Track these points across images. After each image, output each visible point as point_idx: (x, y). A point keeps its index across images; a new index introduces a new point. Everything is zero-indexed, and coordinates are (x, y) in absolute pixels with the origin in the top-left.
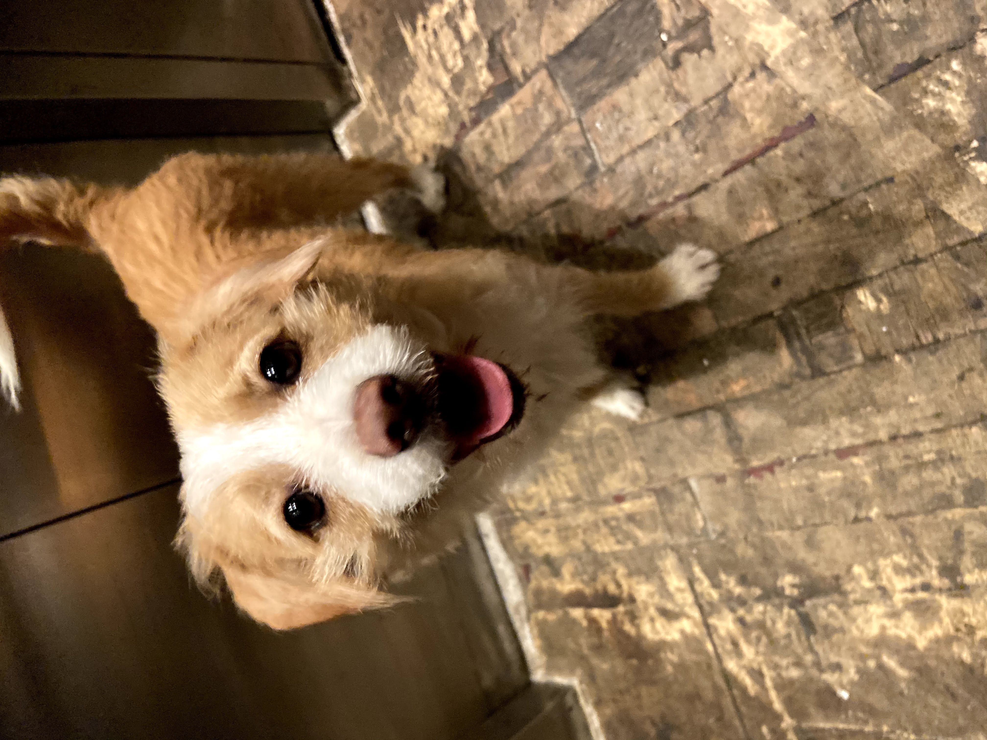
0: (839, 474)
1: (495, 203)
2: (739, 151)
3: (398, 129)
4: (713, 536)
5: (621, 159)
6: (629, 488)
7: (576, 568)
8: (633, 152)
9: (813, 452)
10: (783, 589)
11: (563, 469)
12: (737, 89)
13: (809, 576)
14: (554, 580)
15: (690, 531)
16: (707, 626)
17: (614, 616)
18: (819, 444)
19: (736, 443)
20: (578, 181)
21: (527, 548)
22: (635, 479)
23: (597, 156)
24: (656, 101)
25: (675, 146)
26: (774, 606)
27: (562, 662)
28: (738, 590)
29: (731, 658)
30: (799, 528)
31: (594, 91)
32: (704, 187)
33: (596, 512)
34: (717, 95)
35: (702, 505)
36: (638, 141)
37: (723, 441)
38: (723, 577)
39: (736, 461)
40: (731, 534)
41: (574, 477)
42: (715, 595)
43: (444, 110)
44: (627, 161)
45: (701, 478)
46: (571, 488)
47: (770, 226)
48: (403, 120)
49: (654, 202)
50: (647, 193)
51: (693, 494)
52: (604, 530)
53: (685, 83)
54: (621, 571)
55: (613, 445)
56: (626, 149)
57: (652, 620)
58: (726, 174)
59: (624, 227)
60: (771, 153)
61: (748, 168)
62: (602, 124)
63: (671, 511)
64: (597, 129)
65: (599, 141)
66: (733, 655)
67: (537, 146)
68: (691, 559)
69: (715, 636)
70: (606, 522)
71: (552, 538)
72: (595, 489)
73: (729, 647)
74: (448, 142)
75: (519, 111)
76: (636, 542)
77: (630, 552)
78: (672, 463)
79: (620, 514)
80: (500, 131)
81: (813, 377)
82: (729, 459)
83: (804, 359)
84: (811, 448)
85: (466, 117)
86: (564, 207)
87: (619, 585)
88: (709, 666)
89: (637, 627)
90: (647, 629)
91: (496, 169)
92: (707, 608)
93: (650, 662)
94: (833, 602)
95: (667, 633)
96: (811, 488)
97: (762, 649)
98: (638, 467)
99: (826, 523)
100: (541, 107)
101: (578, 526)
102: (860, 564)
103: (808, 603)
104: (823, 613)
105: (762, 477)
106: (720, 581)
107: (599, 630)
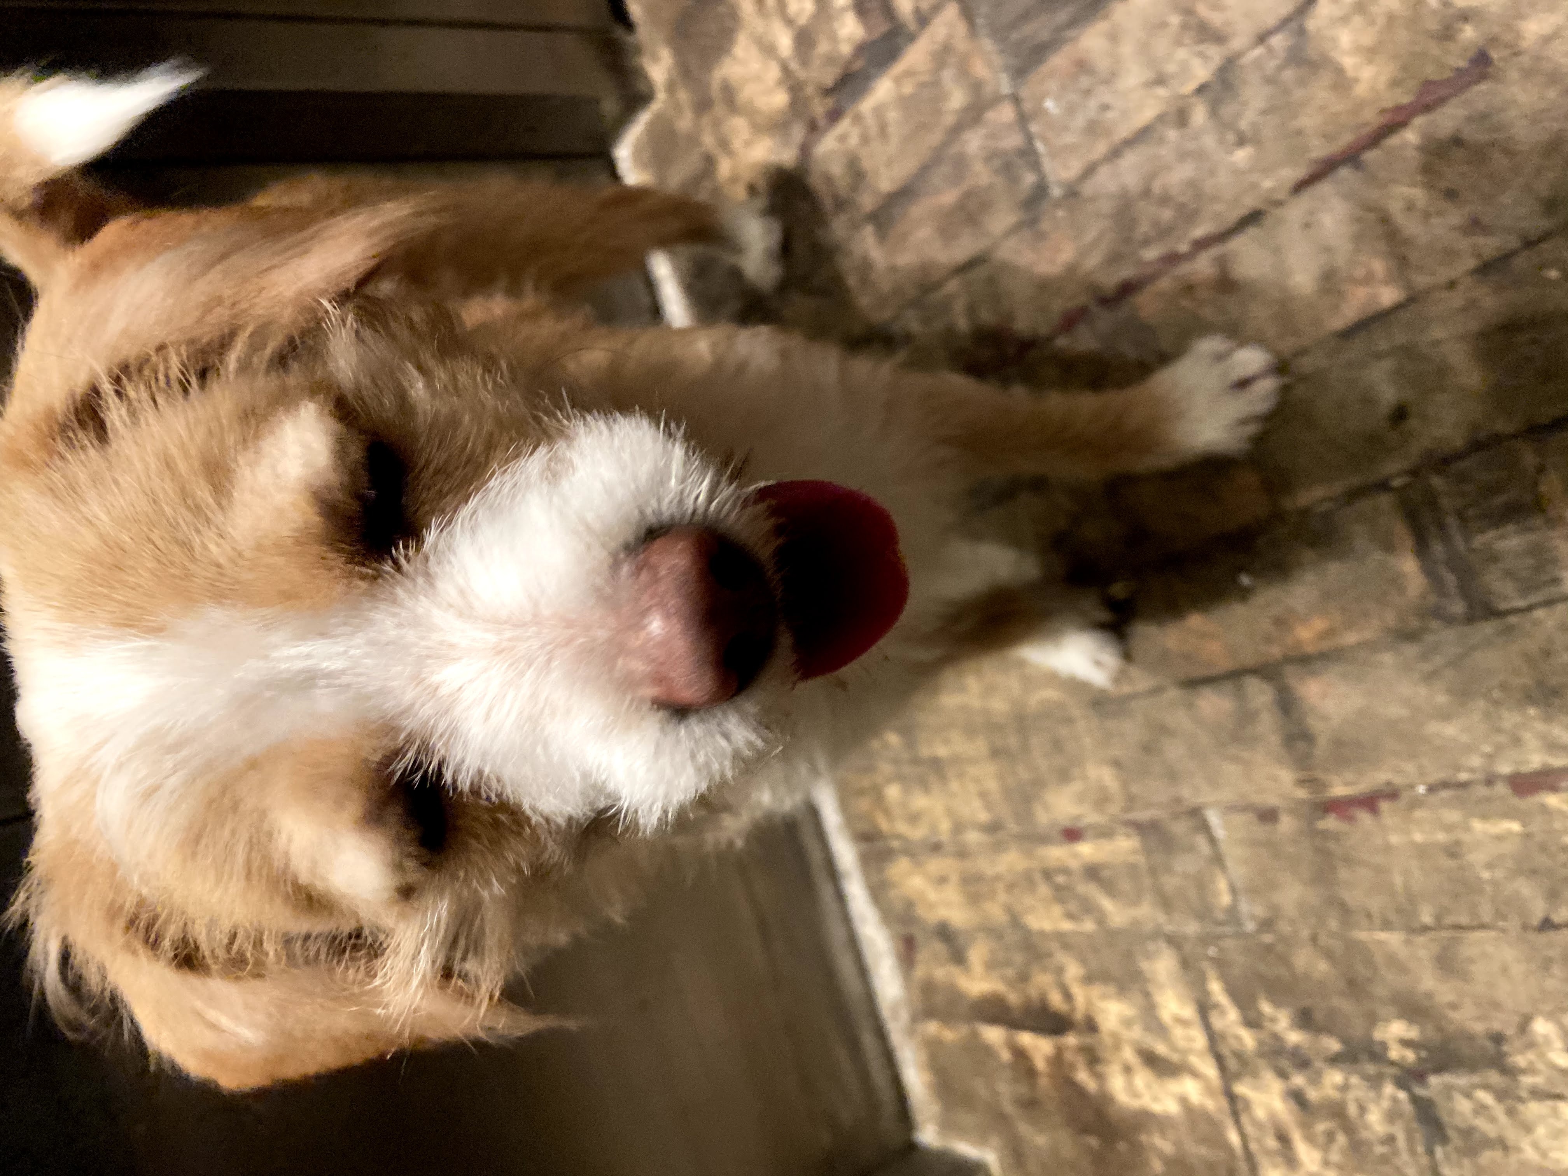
0: (1515, 826)
1: (866, 266)
2: (1327, 137)
3: (708, 140)
4: (1250, 926)
5: (1090, 170)
6: (1091, 817)
7: (993, 953)
8: (1115, 153)
9: (1463, 776)
10: (1384, 1046)
11: (972, 770)
12: (1324, 8)
13: (1440, 1029)
14: (955, 970)
15: (1204, 913)
16: (1232, 1098)
17: (1059, 1052)
18: (1476, 761)
19: (1302, 746)
20: (1011, 220)
21: (910, 905)
22: (1102, 800)
23: (1046, 166)
24: (1161, 45)
25: (1197, 136)
26: (1366, 1078)
27: (967, 1119)
28: (1295, 1038)
29: (1275, 1166)
30: (1425, 929)
31: (1044, 35)
32: (1253, 218)
33: (1030, 855)
34: (1284, 23)
35: (1229, 863)
36: (1124, 131)
37: (1274, 739)
38: (1266, 1008)
39: (1301, 783)
40: (1284, 927)
41: (992, 785)
42: (1248, 1039)
43: (781, 98)
44: (1103, 172)
45: (1230, 809)
46: (988, 806)
47: (1388, 296)
48: (717, 124)
49: (1151, 254)
50: (1138, 236)
51: (1212, 840)
52: (1044, 890)
54: (1073, 971)
55: (1063, 732)
56: (1101, 148)
57: (1128, 1070)
58: (1299, 189)
59: (1093, 307)
60: (1394, 140)
61: (1344, 172)
62: (1056, 101)
63: (1169, 869)
64: (1047, 112)
65: (1051, 136)
66: (1279, 1160)
67: (938, 155)
68: (1206, 965)
69: (1244, 1119)
70: (1048, 874)
71: (952, 893)
72: (1030, 812)
73: (1272, 1143)
74: (787, 156)
75: (908, 88)
76: (1101, 919)
77: (1089, 936)
78: (1172, 776)
79: (1074, 864)
80: (874, 130)
81: (1470, 619)
82: (1286, 776)
83: (1450, 579)
84: (1458, 768)
85: (818, 107)
86: (982, 272)
87: (1068, 996)
88: (1231, 1173)
89: (1100, 1077)
90: (1117, 1084)
91: (867, 202)
92: (1232, 1062)
93: (1122, 1146)
94: (1486, 1086)
95: (1155, 1099)
96: (1453, 851)
97: (1335, 1156)
98: (1108, 777)
99: (1482, 927)
100: (947, 77)
101: (997, 878)
102: (1550, 1016)
103: (1434, 1080)
104: (1463, 1105)
105: (1351, 819)
106: (1260, 1014)
107: (1032, 1073)
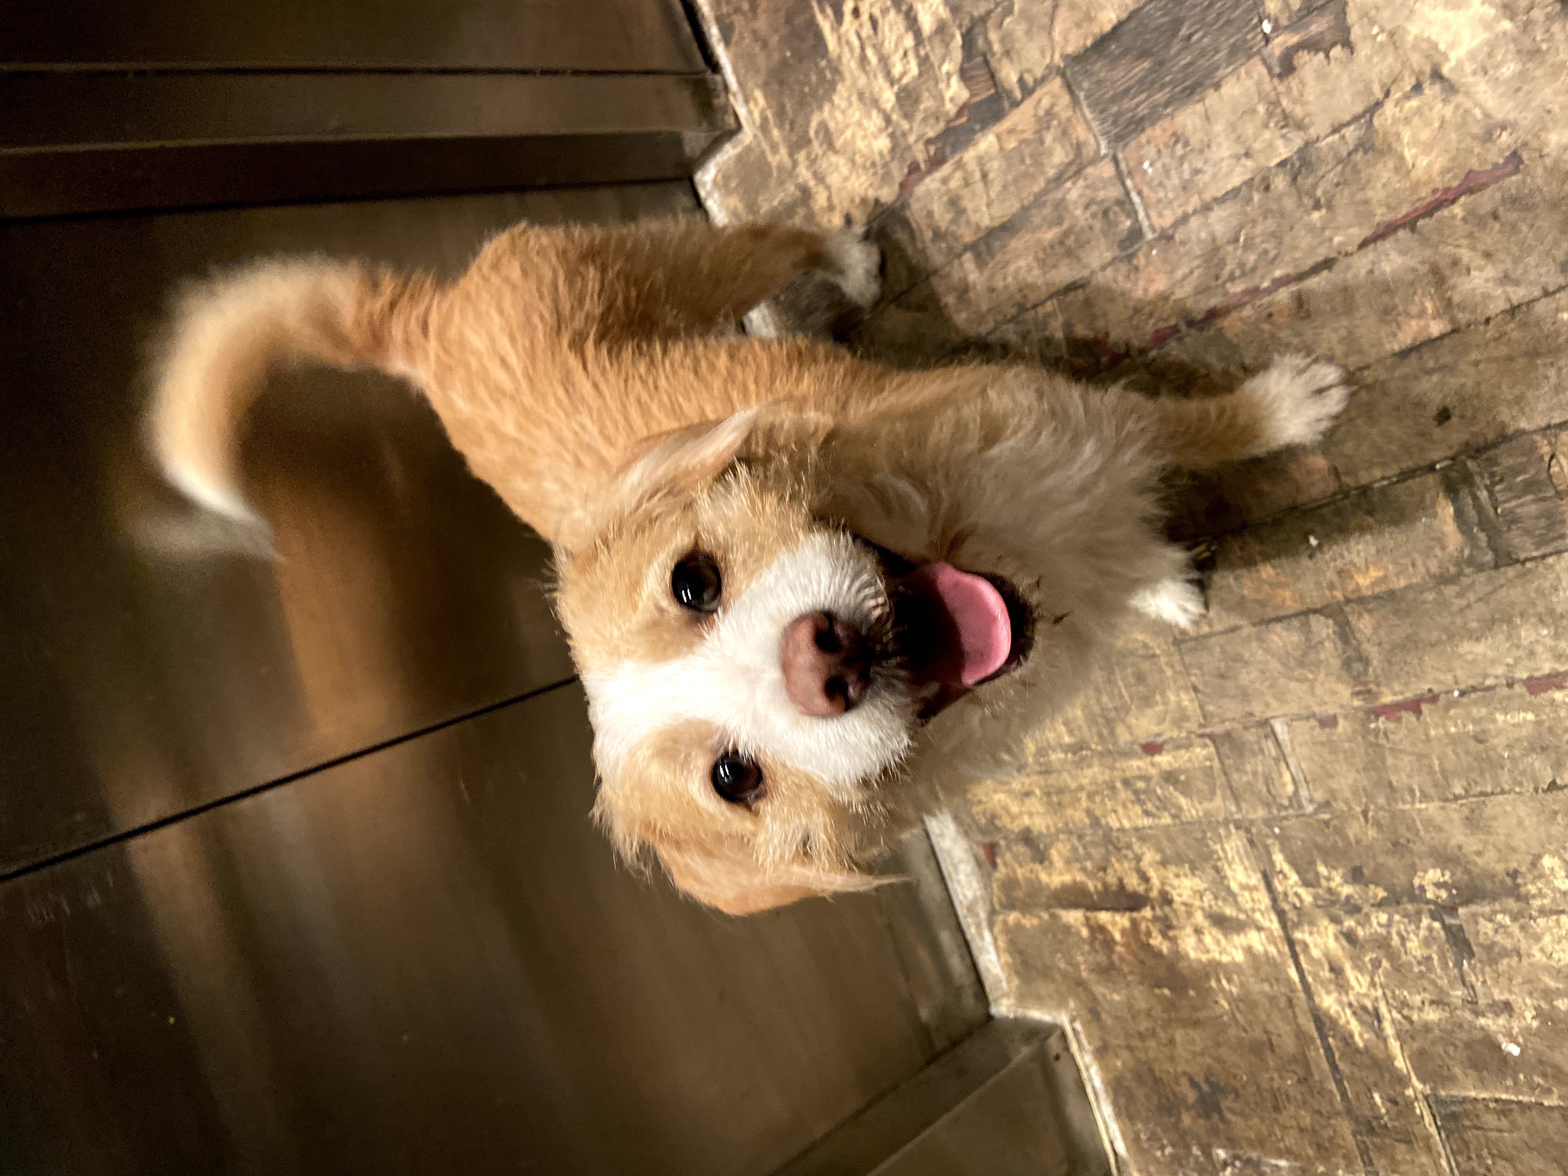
0: (1530, 716)
1: (964, 289)
2: (1389, 207)
3: (804, 173)
4: (1310, 809)
5: (1184, 219)
6: (1170, 733)
7: (1074, 849)
8: (1207, 208)
9: (1489, 682)
10: (1422, 888)
12: (1389, 109)
13: (1467, 872)
14: (1037, 867)
15: (1270, 801)
16: (1291, 943)
17: (1134, 923)
18: (1500, 670)
19: (1358, 666)
20: (1108, 255)
21: (993, 817)
22: (1182, 717)
23: (1141, 215)
24: (1249, 129)
25: (1279, 199)
26: (1406, 915)
27: (1045, 989)
28: (1346, 890)
29: (1328, 992)
30: (1457, 798)
31: (1142, 111)
32: (1325, 264)
33: (1112, 768)
34: (1356, 119)
35: (1291, 761)
36: (1216, 190)
37: (1336, 663)
38: (1322, 870)
39: (1356, 694)
40: (1340, 806)
42: (1307, 897)
43: (883, 143)
44: (1194, 222)
45: (1294, 718)
46: (1073, 735)
47: (1436, 328)
48: (813, 160)
49: (1236, 288)
50: (1226, 273)
51: (1278, 745)
52: (1124, 795)
53: (1300, 100)
54: (1149, 857)
55: (1146, 666)
56: (1192, 204)
57: (1198, 931)
58: (1364, 244)
59: (1183, 328)
60: (1445, 212)
61: (1403, 235)
62: (1151, 165)
63: (1240, 769)
64: (1145, 172)
65: (1146, 191)
66: (1332, 987)
67: (1038, 200)
68: (1270, 841)
69: (1302, 958)
70: (1128, 782)
71: (1035, 804)
72: (1112, 733)
73: (1326, 974)
74: (887, 194)
75: (1011, 144)
76: (1177, 815)
77: (1166, 829)
78: (1245, 696)
79: (1153, 771)
80: (977, 175)
81: (1497, 566)
82: (1345, 692)
83: (1483, 537)
84: (1486, 676)
85: (920, 154)
86: (1080, 294)
87: (1145, 878)
88: (1290, 1002)
89: (1173, 940)
90: (1188, 944)
91: (968, 237)
92: (1292, 916)
93: (1193, 993)
94: (1503, 912)
95: (1224, 952)
96: (1480, 739)
97: (1380, 978)
98: (1187, 700)
99: (1503, 792)
100: (1049, 138)
101: (1081, 788)
102: (1556, 853)
103: (1461, 911)
104: (1487, 927)
105: (1399, 720)
106: (1317, 874)
107: (1109, 943)
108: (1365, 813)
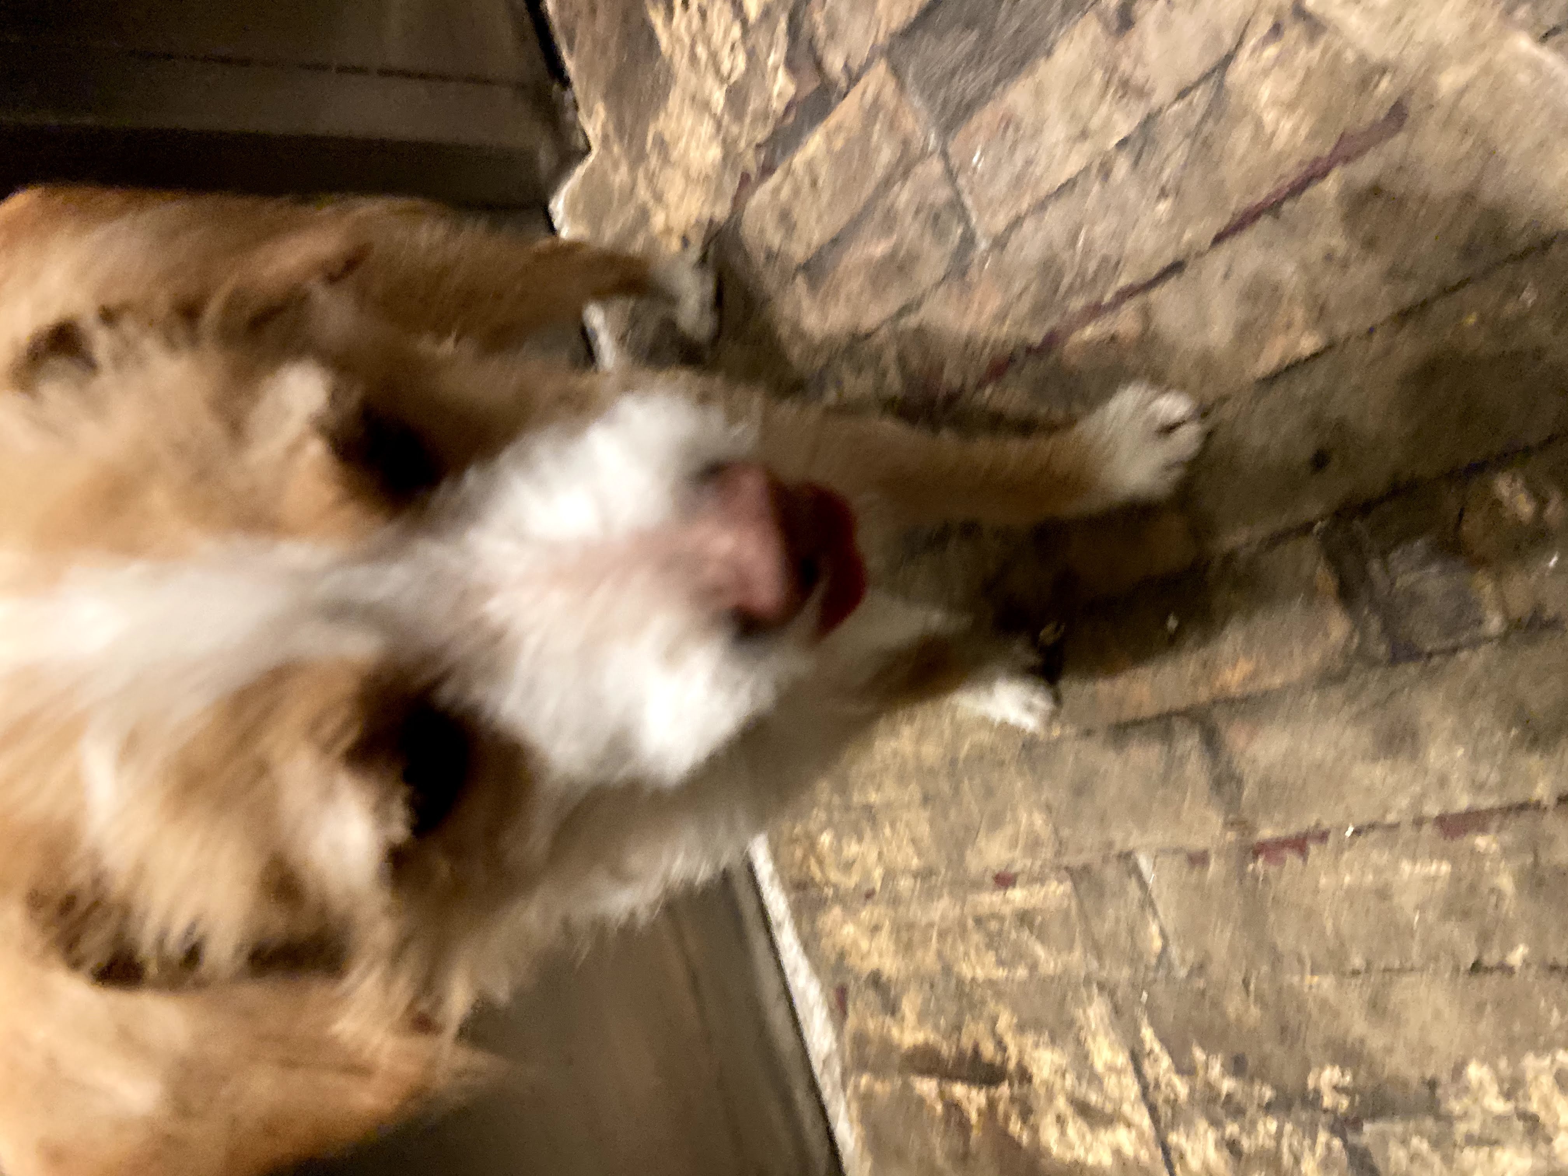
0: (1444, 868)
2: (1247, 191)
3: (643, 193)
4: (1182, 973)
5: (1017, 222)
6: (1021, 863)
7: (926, 1002)
8: (1041, 206)
9: (1391, 817)
10: (1317, 1092)
11: (905, 816)
12: (1242, 67)
13: (1372, 1074)
14: (888, 1021)
15: (1135, 957)
16: (1166, 1148)
17: (992, 1104)
18: (1404, 803)
19: (1229, 789)
20: (941, 270)
21: (842, 955)
22: (1034, 845)
23: (974, 219)
24: (1085, 102)
25: (1119, 189)
26: (1298, 1123)
27: (899, 1173)
28: (1227, 1085)
30: (1355, 974)
31: (972, 92)
32: (1176, 268)
33: (963, 902)
34: (1204, 78)
35: (1160, 908)
36: (1050, 184)
37: (1203, 782)
38: (1199, 1055)
39: (1230, 825)
40: (1215, 970)
41: (924, 831)
42: (1182, 1088)
43: (715, 153)
44: (1029, 224)
45: (1159, 853)
46: (920, 854)
47: (1307, 344)
48: (651, 177)
49: (1077, 303)
50: (1064, 285)
51: (1143, 885)
52: (976, 938)
53: (1139, 60)
54: (1005, 1021)
55: (996, 776)
56: (1025, 202)
57: (1061, 1120)
58: (1218, 239)
59: (1021, 357)
60: (1313, 191)
61: (1265, 223)
62: (983, 155)
63: (1100, 913)
64: (974, 167)
65: (977, 188)
67: (868, 209)
68: (1139, 1011)
70: (980, 921)
71: (885, 942)
72: (962, 857)
74: (721, 212)
75: (839, 143)
76: (1033, 967)
77: (1022, 984)
78: (1103, 820)
79: (1006, 910)
80: (806, 183)
81: (1393, 661)
82: (1215, 819)
83: (1375, 623)
84: (1386, 810)
85: (751, 161)
86: (912, 320)
87: (1001, 1046)
89: (1035, 1130)
90: (1050, 1135)
91: (800, 255)
92: (1165, 1112)
94: (1421, 1133)
95: (1088, 1150)
96: (1383, 893)
98: (1040, 821)
99: (1413, 970)
100: (876, 133)
101: (931, 925)
102: (1485, 1060)
103: (1367, 1127)
104: (1399, 1153)
105: (1281, 862)
106: (1193, 1059)
107: (964, 1126)
108: (1246, 983)
